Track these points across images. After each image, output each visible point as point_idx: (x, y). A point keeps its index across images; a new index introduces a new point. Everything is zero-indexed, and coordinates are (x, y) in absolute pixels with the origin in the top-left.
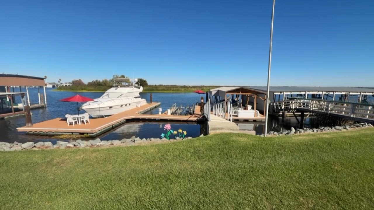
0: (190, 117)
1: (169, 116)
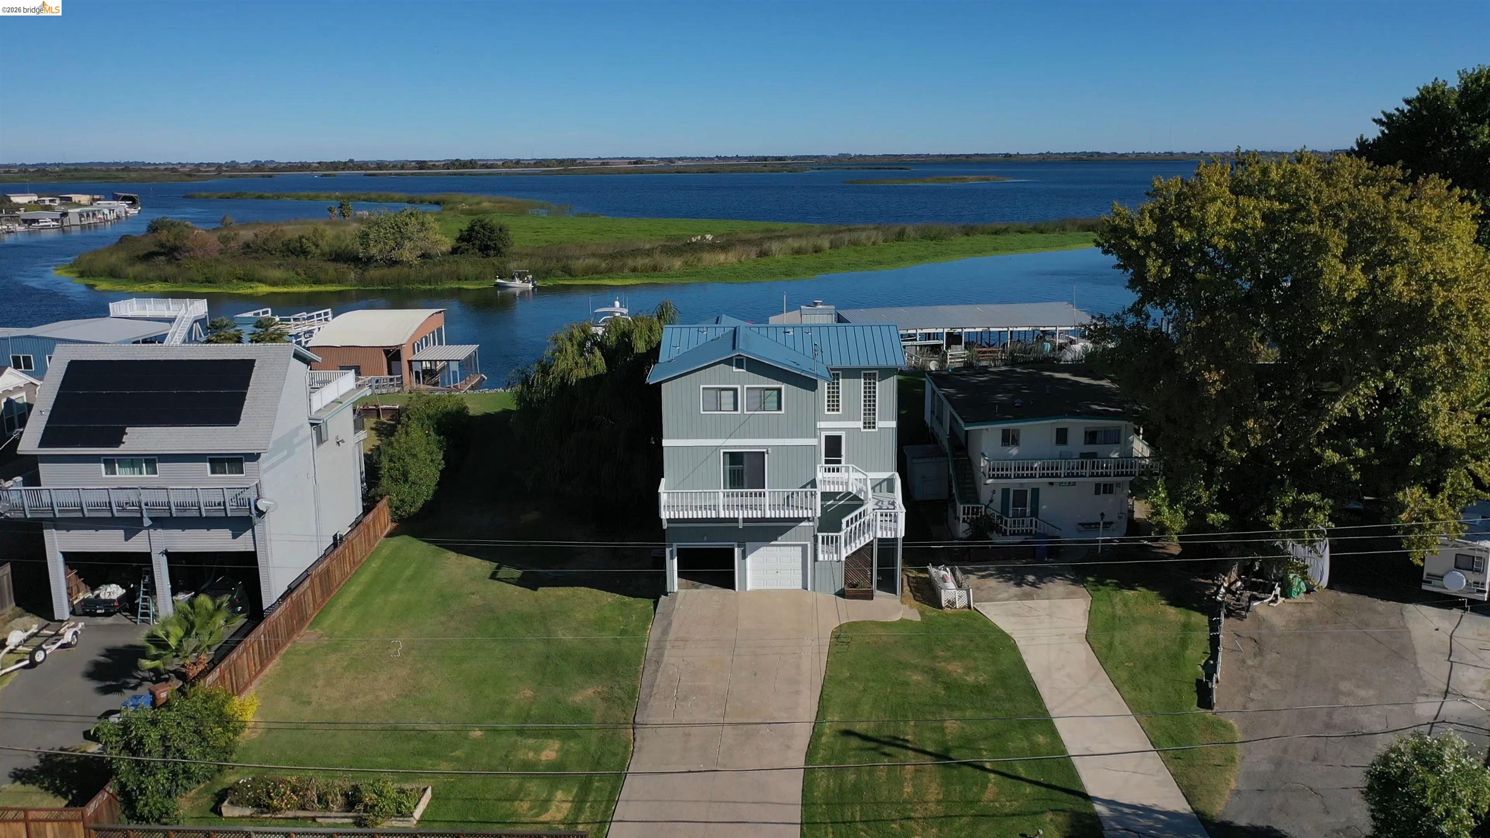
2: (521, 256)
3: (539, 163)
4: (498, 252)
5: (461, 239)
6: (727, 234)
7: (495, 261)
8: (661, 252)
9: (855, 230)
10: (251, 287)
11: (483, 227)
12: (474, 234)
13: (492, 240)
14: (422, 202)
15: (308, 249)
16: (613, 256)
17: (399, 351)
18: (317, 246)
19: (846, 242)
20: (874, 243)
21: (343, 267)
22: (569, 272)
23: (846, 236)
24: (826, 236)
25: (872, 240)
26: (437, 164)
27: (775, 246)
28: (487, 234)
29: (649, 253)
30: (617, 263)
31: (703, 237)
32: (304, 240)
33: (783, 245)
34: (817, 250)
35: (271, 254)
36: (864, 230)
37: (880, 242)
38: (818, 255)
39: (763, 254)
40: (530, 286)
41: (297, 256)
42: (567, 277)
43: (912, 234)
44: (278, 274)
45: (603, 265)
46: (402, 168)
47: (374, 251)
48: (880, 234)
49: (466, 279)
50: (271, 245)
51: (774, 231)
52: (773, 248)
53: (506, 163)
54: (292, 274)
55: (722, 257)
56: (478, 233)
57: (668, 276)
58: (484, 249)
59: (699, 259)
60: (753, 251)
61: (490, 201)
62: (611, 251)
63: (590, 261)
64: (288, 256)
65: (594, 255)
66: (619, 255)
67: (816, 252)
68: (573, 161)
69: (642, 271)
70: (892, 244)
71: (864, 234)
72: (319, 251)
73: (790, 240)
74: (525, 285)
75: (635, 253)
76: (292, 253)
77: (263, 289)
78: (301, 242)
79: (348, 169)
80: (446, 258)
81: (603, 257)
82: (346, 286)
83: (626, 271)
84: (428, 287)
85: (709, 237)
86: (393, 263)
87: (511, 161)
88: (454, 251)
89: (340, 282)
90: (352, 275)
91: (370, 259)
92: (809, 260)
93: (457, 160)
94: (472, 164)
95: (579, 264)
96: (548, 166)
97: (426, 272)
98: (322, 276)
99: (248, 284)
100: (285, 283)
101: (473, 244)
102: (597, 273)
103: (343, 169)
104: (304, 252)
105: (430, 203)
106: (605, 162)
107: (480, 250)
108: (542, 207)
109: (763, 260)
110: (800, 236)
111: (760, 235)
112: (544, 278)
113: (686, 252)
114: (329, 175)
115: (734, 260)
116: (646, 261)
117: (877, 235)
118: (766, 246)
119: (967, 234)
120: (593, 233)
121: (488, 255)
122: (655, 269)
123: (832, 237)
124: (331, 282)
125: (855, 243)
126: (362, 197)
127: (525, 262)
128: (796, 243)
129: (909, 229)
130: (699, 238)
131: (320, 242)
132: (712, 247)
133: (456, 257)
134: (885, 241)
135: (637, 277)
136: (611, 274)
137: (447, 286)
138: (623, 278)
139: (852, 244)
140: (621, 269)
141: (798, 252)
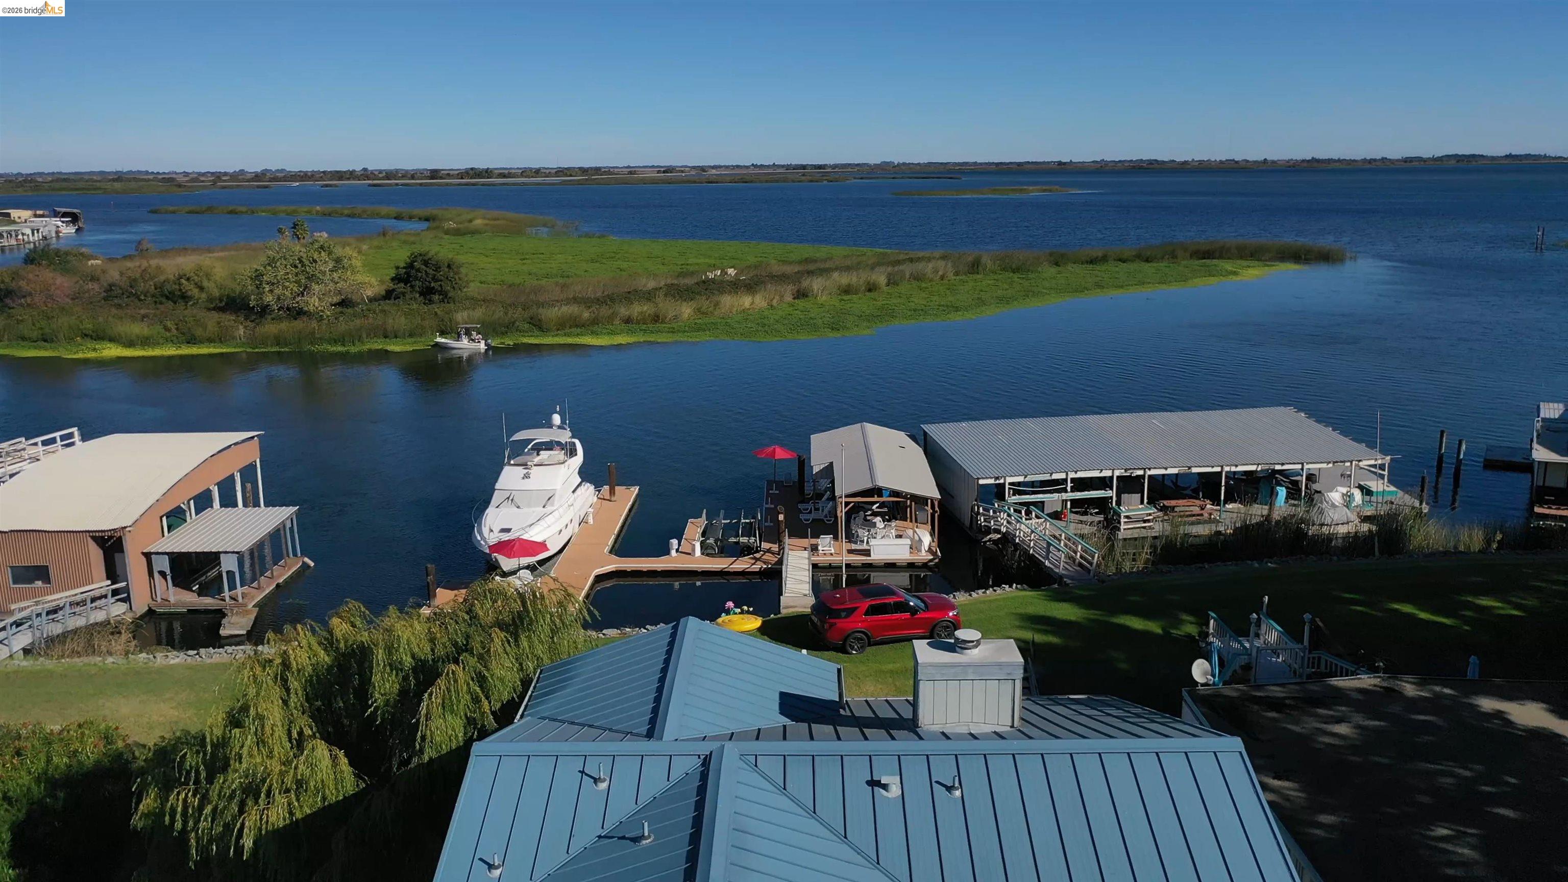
0: (733, 563)
1: (697, 561)
2: (475, 302)
3: (560, 172)
4: (445, 297)
5: (396, 279)
6: (756, 267)
7: (437, 308)
8: (666, 295)
9: (919, 260)
10: (95, 350)
11: (426, 263)
12: (413, 272)
13: (436, 281)
14: (411, 218)
15: (189, 293)
16: (599, 301)
17: (120, 539)
18: (201, 289)
19: (907, 276)
20: (942, 278)
21: (228, 319)
22: (538, 325)
23: (907, 269)
24: (882, 269)
25: (940, 273)
26: (451, 172)
27: (816, 284)
28: (431, 272)
29: (649, 296)
30: (605, 311)
31: (724, 273)
32: (183, 281)
33: (828, 283)
34: (871, 288)
35: (140, 300)
36: (929, 259)
37: (951, 276)
38: (871, 295)
39: (801, 294)
40: (482, 346)
41: (175, 303)
42: (537, 333)
43: (989, 264)
44: (137, 329)
45: (586, 315)
46: (413, 177)
47: (269, 298)
48: (950, 265)
49: (396, 337)
50: (141, 286)
51: (815, 261)
52: (815, 287)
53: (525, 172)
54: (159, 328)
55: (746, 301)
56: (418, 270)
57: (672, 331)
58: (427, 293)
59: (717, 304)
60: (788, 291)
61: (484, 218)
62: (599, 294)
63: (567, 310)
64: (161, 303)
65: (575, 300)
66: (609, 299)
67: (870, 290)
68: (597, 170)
69: (638, 323)
70: (963, 277)
71: (930, 265)
72: (204, 296)
73: (836, 275)
74: (473, 345)
75: (631, 296)
76: (167, 298)
77: (112, 351)
78: (180, 284)
79: (354, 179)
80: (375, 305)
81: (586, 302)
82: (228, 346)
83: (617, 322)
84: (340, 349)
85: (731, 271)
86: (298, 313)
87: (531, 169)
88: (389, 295)
89: (220, 339)
90: (241, 331)
91: (264, 310)
92: (861, 303)
93: (472, 169)
94: (488, 173)
95: (552, 313)
96: (571, 176)
97: (343, 326)
98: (199, 332)
99: (90, 344)
100: (145, 342)
101: (412, 286)
102: (577, 326)
103: (349, 179)
104: (185, 297)
105: (420, 219)
106: (632, 171)
107: (421, 294)
108: (545, 225)
109: (801, 303)
110: (848, 269)
111: (797, 269)
112: (504, 334)
113: (699, 293)
114: (330, 186)
115: (764, 304)
116: (647, 308)
117: (946, 265)
118: (805, 283)
119: (1057, 264)
120: (593, 261)
121: (431, 302)
122: (656, 319)
123: (890, 269)
124: (210, 341)
125: (918, 277)
126: (346, 212)
127: (479, 313)
128: (844, 279)
129: (986, 260)
130: (719, 273)
131: (205, 284)
132: (735, 286)
133: (387, 305)
134: (957, 274)
135: (631, 332)
136: (595, 328)
137: (366, 347)
138: (612, 333)
139: (915, 279)
140: (610, 319)
141: (847, 290)
